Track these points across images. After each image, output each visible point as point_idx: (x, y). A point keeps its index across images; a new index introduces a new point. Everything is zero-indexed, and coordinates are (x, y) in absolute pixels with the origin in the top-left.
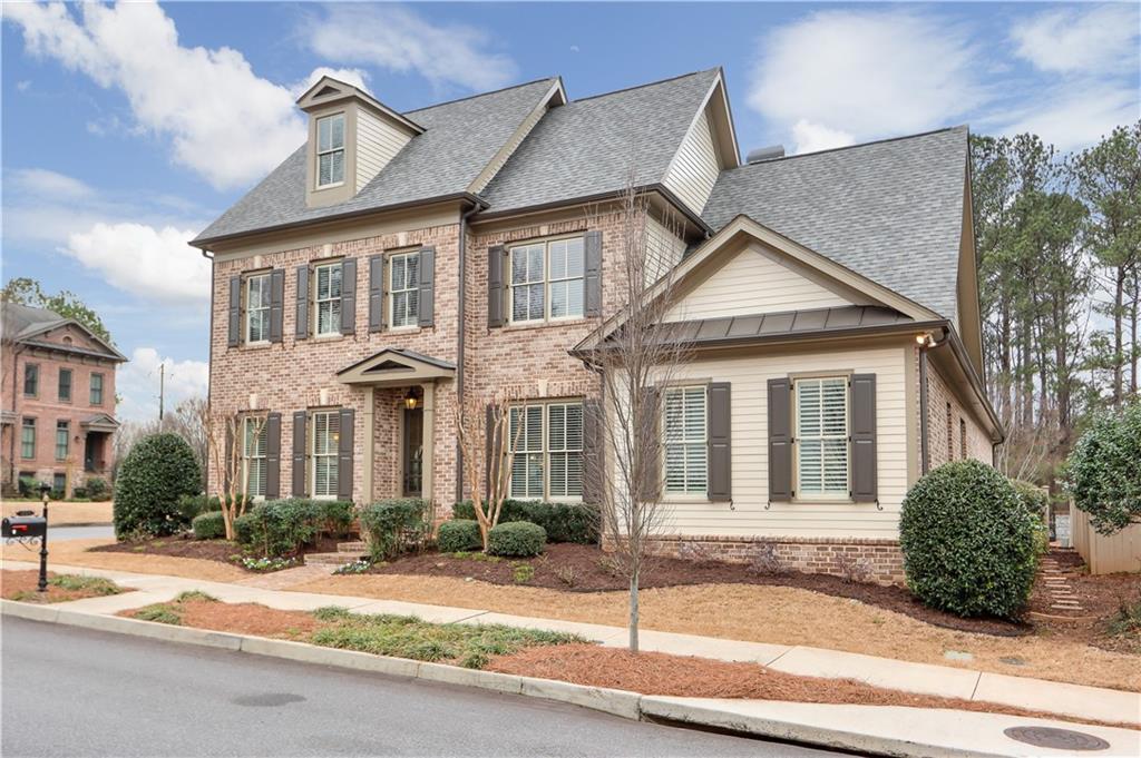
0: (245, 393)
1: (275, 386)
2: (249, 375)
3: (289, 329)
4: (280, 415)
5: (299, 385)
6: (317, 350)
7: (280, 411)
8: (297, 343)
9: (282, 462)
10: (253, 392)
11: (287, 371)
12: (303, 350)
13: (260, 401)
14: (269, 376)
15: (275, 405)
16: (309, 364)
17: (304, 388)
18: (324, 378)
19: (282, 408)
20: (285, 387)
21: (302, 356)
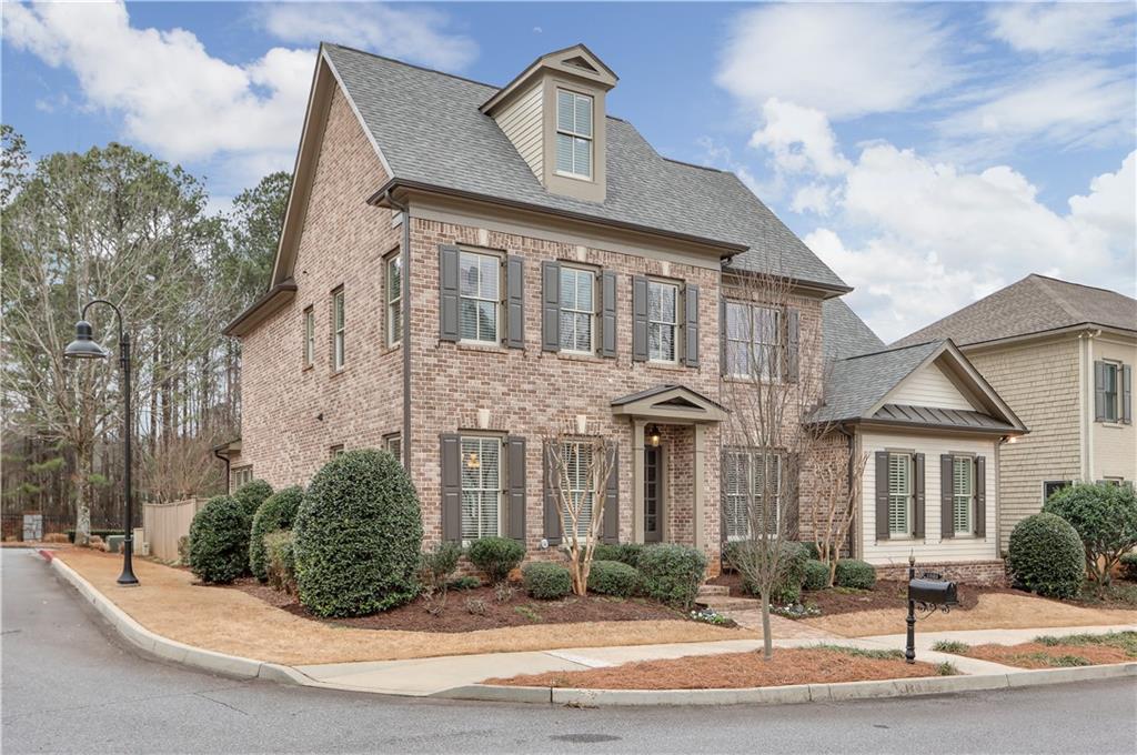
0: (469, 406)
1: (513, 402)
2: (475, 384)
3: (533, 336)
4: (523, 440)
5: (547, 406)
6: (570, 367)
7: (522, 435)
8: (544, 354)
9: (528, 498)
10: (482, 407)
11: (531, 387)
12: (551, 365)
13: (492, 420)
14: (505, 389)
15: (514, 426)
16: (560, 383)
17: (554, 411)
18: (580, 403)
19: (525, 431)
20: (528, 406)
21: (551, 371)
